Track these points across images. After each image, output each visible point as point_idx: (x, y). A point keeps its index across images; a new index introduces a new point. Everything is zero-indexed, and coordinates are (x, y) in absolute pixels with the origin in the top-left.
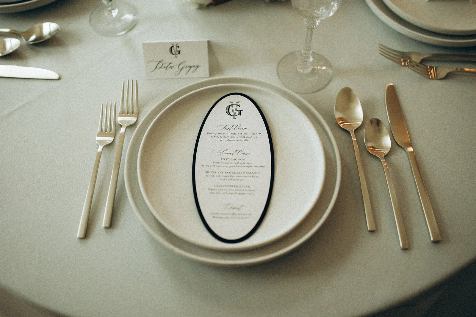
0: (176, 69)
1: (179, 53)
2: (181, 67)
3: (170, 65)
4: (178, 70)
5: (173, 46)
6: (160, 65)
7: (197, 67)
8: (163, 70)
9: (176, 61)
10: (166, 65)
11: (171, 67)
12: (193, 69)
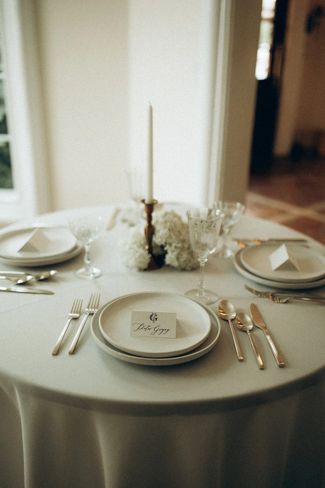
0: (152, 330)
1: (156, 319)
2: (156, 329)
3: (149, 327)
4: (154, 331)
5: (153, 315)
6: (142, 327)
7: (168, 330)
8: (143, 330)
9: (153, 325)
10: (146, 327)
11: (149, 329)
12: (165, 331)
